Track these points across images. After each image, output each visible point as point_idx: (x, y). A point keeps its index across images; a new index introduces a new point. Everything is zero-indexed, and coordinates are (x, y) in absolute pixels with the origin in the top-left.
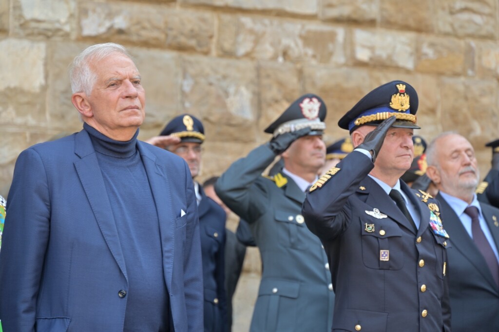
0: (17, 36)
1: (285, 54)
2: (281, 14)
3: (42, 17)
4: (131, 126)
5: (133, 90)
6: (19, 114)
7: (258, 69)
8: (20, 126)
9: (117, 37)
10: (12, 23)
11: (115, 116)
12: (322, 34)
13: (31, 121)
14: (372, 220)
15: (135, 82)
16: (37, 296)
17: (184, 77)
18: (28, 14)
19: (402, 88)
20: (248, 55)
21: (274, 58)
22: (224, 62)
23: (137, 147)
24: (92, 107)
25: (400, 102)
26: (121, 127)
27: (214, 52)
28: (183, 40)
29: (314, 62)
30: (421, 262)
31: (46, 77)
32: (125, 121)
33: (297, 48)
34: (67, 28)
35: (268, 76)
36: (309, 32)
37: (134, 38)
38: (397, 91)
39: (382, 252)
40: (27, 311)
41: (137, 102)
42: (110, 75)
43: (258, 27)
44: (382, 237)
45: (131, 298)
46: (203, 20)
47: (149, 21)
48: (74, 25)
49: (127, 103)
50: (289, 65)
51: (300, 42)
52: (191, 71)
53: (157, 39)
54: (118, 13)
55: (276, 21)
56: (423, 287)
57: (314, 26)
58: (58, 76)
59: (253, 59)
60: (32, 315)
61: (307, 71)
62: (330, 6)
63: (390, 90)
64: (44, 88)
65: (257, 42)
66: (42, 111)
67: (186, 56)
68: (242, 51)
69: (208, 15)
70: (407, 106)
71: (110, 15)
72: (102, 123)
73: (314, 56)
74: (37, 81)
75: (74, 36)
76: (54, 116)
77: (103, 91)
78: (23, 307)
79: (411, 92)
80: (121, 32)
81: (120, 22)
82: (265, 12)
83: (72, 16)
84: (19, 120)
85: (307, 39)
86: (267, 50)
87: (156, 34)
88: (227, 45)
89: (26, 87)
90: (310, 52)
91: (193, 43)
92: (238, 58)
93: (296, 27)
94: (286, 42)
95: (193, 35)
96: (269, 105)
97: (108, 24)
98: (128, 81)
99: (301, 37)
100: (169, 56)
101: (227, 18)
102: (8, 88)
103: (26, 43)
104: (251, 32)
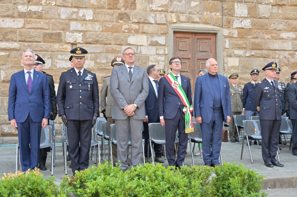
0: (234, 57)
1: (285, 57)
2: (284, 50)
3: (238, 54)
4: (215, 72)
5: (216, 66)
6: (234, 70)
7: (280, 60)
8: (234, 72)
9: (252, 56)
10: (233, 55)
11: (213, 71)
12: (292, 53)
13: (237, 71)
14: (266, 90)
15: (216, 65)
16: (200, 101)
17: (265, 62)
18: (235, 53)
19: (274, 63)
20: (278, 58)
21: (283, 58)
22: (273, 59)
23: (217, 75)
24: (209, 69)
25: (274, 65)
26: (214, 73)
27: (271, 58)
28: (265, 56)
29: (291, 58)
30: (276, 95)
31: (239, 64)
32: (214, 72)
33: (287, 56)
34: (243, 55)
35: (282, 61)
36: (290, 53)
37: (256, 56)
38: (273, 64)
39: (268, 95)
40: (198, 103)
41: (217, 69)
42: (212, 64)
43: (280, 53)
44: (268, 92)
45: (214, 100)
46: (269, 52)
47: (258, 53)
48: (244, 55)
49: (215, 69)
50: (286, 59)
51: (288, 55)
52: (266, 61)
53: (260, 56)
54: (252, 52)
55: (283, 52)
56: (277, 100)
57: (291, 52)
58: (241, 63)
59: (279, 58)
60: (199, 104)
61: (290, 60)
62: (294, 48)
63: (272, 63)
64: (239, 66)
65: (279, 55)
66: (239, 69)
67: (265, 59)
68: (276, 57)
69: (270, 51)
70: (275, 66)
71: (251, 53)
72: (211, 72)
73: (291, 57)
74: (237, 64)
75: (244, 56)
76: (241, 70)
77: (211, 67)
78: (197, 102)
79: (276, 64)
80: (253, 55)
81: (253, 54)
82: (281, 50)
83: (244, 53)
84: (234, 71)
85: (289, 54)
86: (281, 57)
87: (260, 55)
88: (273, 56)
89: (235, 65)
90: (290, 57)
91: (267, 56)
92: (276, 58)
93: (287, 52)
94: (285, 55)
95: (267, 55)
96: (282, 66)
97: (250, 54)
98: (215, 65)
99: (288, 54)
100: (262, 59)
101: (273, 51)
102: (232, 66)
103: (235, 58)
104: (278, 54)
